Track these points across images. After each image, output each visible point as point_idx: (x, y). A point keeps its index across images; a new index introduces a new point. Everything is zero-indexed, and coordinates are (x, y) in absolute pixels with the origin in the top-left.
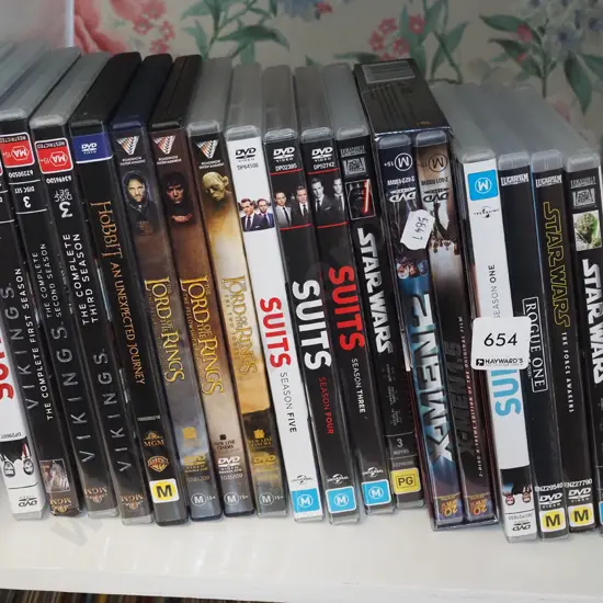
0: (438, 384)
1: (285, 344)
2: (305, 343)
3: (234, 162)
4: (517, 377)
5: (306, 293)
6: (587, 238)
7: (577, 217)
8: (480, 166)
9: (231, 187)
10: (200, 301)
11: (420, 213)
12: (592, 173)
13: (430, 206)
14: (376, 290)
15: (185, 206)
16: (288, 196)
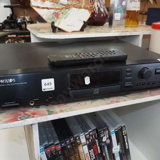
0: (108, 156)
1: (89, 158)
2: (91, 157)
3: (81, 139)
4: (118, 152)
5: (91, 151)
6: (125, 133)
7: (123, 132)
8: (112, 130)
9: (81, 142)
10: (77, 157)
11: (105, 137)
12: (125, 126)
13: (106, 136)
14: (98, 146)
15: (75, 146)
16: (88, 141)
